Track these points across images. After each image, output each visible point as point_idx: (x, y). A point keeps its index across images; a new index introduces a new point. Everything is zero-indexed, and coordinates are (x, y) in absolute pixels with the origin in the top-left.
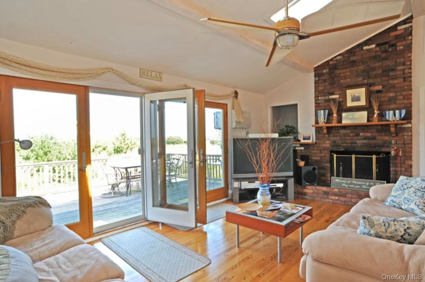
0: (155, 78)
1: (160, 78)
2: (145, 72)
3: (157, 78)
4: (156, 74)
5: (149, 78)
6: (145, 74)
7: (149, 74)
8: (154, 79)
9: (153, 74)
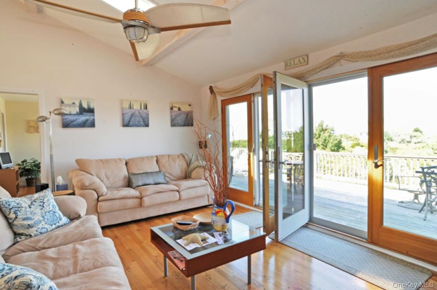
0: (298, 64)
1: (304, 61)
2: (288, 63)
3: (301, 63)
4: (299, 60)
5: (293, 67)
6: (288, 66)
7: (292, 63)
8: (298, 66)
9: (297, 61)
